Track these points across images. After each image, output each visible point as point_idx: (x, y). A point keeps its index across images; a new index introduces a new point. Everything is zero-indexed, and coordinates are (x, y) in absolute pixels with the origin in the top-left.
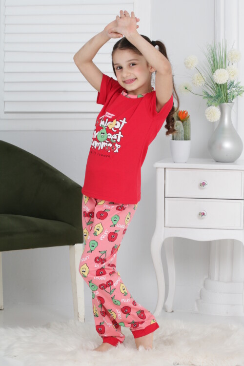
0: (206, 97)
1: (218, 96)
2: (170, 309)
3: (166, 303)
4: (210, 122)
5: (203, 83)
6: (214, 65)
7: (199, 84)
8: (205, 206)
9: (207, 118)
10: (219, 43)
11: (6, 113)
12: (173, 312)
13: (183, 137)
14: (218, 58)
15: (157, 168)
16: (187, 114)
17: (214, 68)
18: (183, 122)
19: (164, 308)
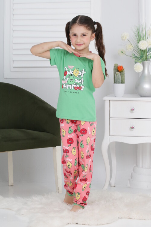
0: (134, 58)
1: (142, 57)
2: (113, 185)
3: (111, 181)
4: (137, 73)
5: (132, 49)
6: (139, 38)
7: (130, 49)
8: (133, 123)
9: (135, 70)
10: (142, 25)
11: (14, 67)
12: (115, 186)
13: (121, 82)
14: (141, 34)
15: (105, 100)
16: (123, 67)
17: (139, 40)
18: (120, 72)
19: (110, 185)
